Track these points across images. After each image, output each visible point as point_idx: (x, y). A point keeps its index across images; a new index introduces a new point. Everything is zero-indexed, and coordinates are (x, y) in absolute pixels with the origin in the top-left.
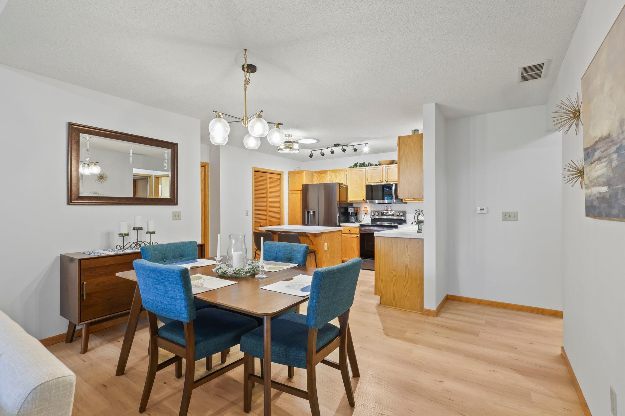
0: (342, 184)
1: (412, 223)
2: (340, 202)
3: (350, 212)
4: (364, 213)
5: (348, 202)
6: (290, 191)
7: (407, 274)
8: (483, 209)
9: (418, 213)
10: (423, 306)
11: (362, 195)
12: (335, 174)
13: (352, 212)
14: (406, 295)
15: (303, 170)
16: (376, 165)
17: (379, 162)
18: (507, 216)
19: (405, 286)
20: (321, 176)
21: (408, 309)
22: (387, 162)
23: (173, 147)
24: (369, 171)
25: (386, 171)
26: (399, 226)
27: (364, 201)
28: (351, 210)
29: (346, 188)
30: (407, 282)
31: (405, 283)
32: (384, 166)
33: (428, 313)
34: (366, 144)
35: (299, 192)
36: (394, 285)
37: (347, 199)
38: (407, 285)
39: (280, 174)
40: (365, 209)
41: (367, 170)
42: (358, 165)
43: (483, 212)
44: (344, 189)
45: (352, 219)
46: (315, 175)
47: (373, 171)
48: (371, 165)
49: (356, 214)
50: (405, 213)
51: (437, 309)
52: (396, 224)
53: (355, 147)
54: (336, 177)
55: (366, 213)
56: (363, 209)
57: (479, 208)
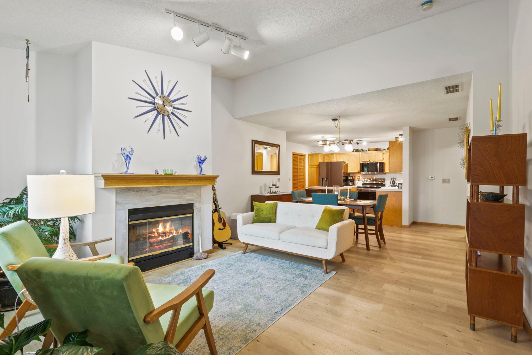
0: (345, 162)
1: (389, 186)
2: (344, 173)
3: (349, 179)
4: (358, 180)
5: (348, 173)
6: (309, 166)
7: (394, 209)
8: (432, 178)
9: (393, 180)
10: (402, 224)
11: (358, 168)
12: (339, 156)
13: (351, 179)
14: (393, 219)
15: (319, 153)
16: (366, 151)
17: (368, 149)
18: (444, 181)
19: (393, 215)
20: (330, 157)
21: (394, 226)
22: (374, 149)
23: (278, 146)
24: (362, 155)
25: (373, 155)
26: (382, 187)
27: (359, 172)
28: (350, 178)
29: (347, 165)
30: (394, 213)
31: (393, 213)
32: (372, 152)
33: (405, 227)
34: (364, 140)
35: (316, 167)
36: (387, 214)
37: (347, 171)
38: (393, 214)
39: (304, 156)
40: (359, 177)
41: (361, 154)
42: (355, 150)
43: (433, 179)
44: (346, 165)
45: (351, 183)
46: (326, 156)
47: (365, 154)
48: (363, 151)
49: (353, 181)
50: (384, 179)
51: (409, 225)
52: (380, 186)
53: (358, 142)
54: (340, 158)
55: (359, 180)
56: (357, 177)
57: (430, 177)
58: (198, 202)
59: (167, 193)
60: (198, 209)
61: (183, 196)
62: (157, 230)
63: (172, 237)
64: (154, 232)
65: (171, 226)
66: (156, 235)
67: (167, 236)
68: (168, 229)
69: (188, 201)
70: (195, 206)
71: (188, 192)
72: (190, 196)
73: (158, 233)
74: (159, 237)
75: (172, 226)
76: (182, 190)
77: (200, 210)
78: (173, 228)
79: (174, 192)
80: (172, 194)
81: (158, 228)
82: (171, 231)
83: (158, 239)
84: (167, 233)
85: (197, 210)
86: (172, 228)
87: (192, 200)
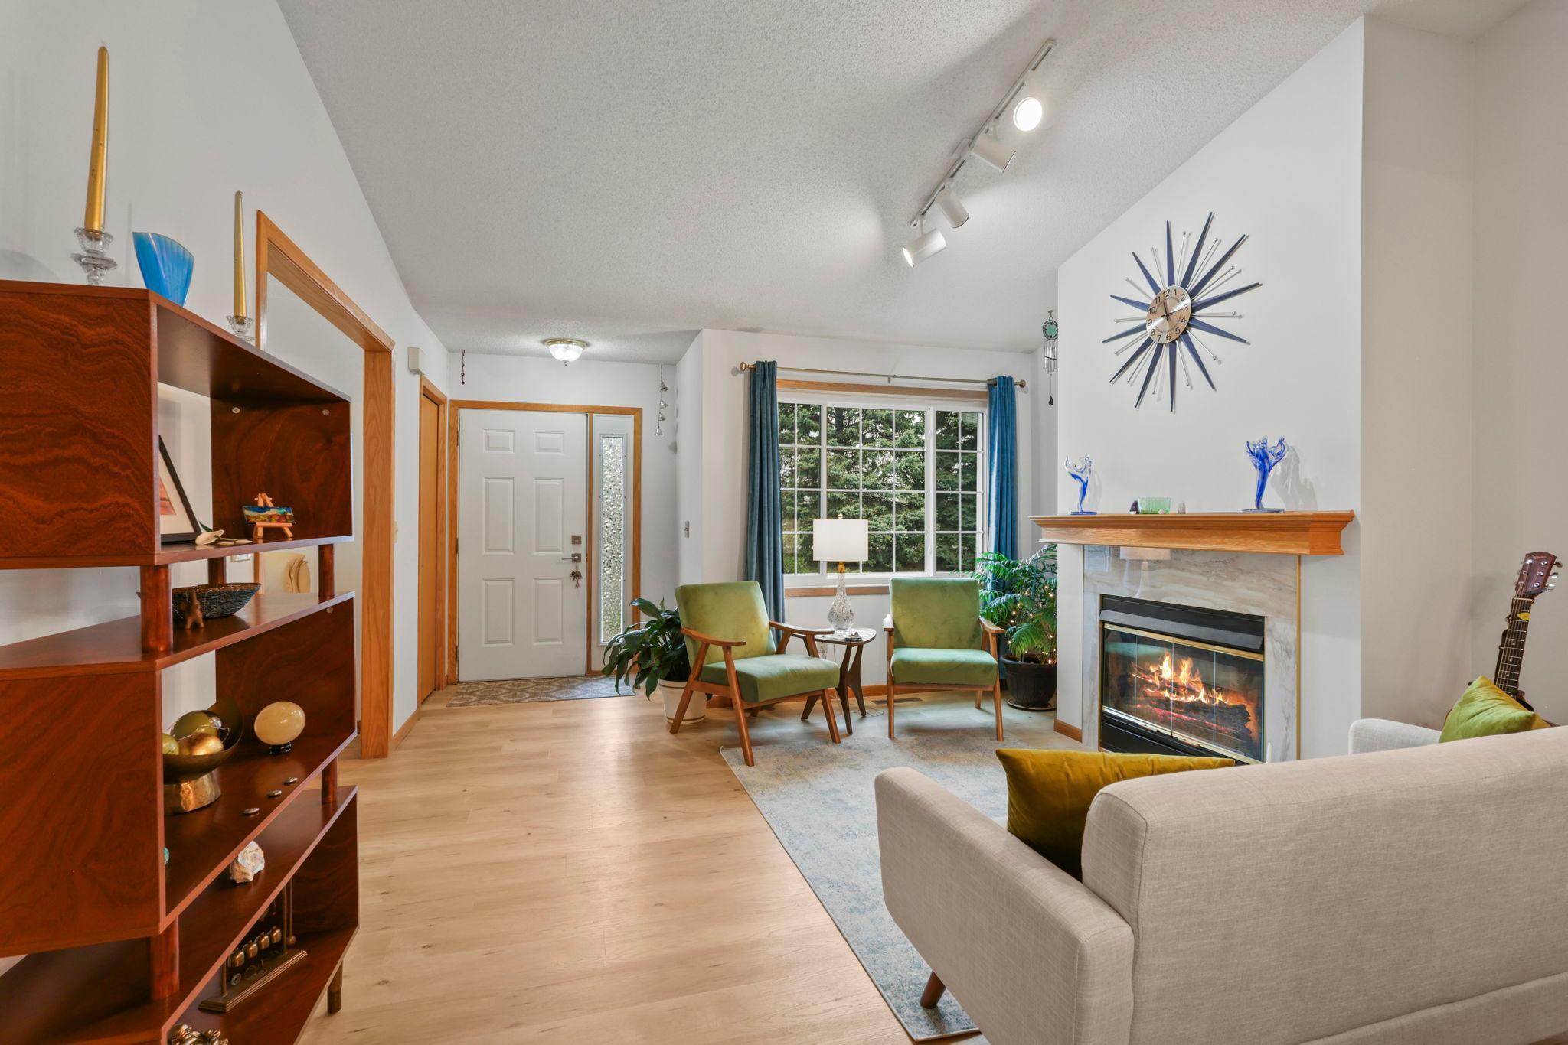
58: (1283, 617)
59: (1178, 569)
60: (1281, 642)
61: (1225, 582)
62: (1160, 672)
63: (1193, 703)
64: (1153, 674)
65: (1193, 672)
66: (1157, 682)
67: (1182, 696)
68: (1184, 677)
69: (1243, 606)
70: (1271, 631)
71: (1242, 573)
72: (1249, 589)
73: (1160, 679)
74: (1163, 688)
75: (1196, 675)
76: (1223, 565)
77: (1293, 648)
78: (1198, 679)
79: (1196, 566)
80: (1190, 571)
81: (1161, 667)
82: (1192, 686)
83: (1162, 693)
84: (1183, 687)
85: (1278, 645)
86: (1194, 678)
87: (1260, 605)
